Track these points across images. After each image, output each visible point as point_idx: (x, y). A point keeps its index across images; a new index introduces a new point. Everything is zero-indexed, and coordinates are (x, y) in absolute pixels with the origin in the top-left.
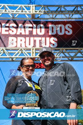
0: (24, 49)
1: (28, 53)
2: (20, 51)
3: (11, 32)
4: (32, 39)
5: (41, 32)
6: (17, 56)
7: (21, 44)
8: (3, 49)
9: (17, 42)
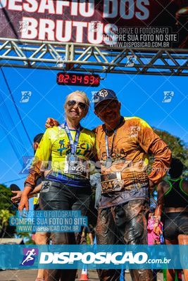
0: (52, 45)
1: (59, 53)
2: (44, 47)
3: (26, 7)
4: (68, 24)
5: (87, 10)
6: (39, 59)
7: (46, 34)
8: (10, 42)
9: (38, 28)
